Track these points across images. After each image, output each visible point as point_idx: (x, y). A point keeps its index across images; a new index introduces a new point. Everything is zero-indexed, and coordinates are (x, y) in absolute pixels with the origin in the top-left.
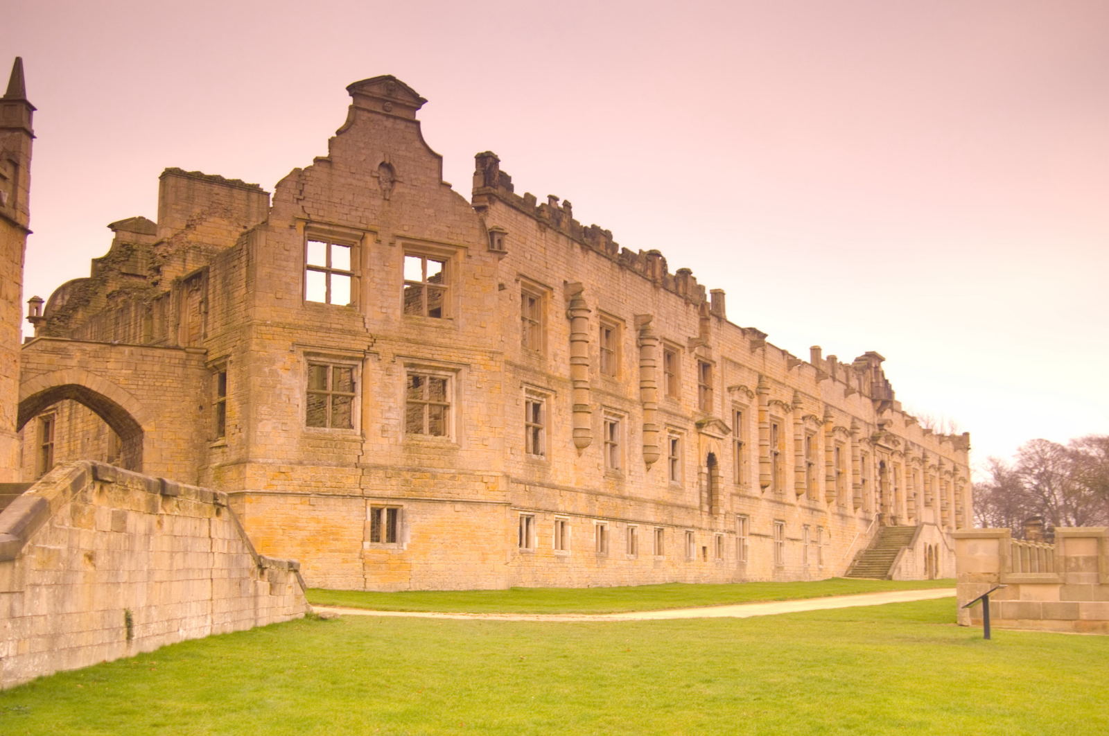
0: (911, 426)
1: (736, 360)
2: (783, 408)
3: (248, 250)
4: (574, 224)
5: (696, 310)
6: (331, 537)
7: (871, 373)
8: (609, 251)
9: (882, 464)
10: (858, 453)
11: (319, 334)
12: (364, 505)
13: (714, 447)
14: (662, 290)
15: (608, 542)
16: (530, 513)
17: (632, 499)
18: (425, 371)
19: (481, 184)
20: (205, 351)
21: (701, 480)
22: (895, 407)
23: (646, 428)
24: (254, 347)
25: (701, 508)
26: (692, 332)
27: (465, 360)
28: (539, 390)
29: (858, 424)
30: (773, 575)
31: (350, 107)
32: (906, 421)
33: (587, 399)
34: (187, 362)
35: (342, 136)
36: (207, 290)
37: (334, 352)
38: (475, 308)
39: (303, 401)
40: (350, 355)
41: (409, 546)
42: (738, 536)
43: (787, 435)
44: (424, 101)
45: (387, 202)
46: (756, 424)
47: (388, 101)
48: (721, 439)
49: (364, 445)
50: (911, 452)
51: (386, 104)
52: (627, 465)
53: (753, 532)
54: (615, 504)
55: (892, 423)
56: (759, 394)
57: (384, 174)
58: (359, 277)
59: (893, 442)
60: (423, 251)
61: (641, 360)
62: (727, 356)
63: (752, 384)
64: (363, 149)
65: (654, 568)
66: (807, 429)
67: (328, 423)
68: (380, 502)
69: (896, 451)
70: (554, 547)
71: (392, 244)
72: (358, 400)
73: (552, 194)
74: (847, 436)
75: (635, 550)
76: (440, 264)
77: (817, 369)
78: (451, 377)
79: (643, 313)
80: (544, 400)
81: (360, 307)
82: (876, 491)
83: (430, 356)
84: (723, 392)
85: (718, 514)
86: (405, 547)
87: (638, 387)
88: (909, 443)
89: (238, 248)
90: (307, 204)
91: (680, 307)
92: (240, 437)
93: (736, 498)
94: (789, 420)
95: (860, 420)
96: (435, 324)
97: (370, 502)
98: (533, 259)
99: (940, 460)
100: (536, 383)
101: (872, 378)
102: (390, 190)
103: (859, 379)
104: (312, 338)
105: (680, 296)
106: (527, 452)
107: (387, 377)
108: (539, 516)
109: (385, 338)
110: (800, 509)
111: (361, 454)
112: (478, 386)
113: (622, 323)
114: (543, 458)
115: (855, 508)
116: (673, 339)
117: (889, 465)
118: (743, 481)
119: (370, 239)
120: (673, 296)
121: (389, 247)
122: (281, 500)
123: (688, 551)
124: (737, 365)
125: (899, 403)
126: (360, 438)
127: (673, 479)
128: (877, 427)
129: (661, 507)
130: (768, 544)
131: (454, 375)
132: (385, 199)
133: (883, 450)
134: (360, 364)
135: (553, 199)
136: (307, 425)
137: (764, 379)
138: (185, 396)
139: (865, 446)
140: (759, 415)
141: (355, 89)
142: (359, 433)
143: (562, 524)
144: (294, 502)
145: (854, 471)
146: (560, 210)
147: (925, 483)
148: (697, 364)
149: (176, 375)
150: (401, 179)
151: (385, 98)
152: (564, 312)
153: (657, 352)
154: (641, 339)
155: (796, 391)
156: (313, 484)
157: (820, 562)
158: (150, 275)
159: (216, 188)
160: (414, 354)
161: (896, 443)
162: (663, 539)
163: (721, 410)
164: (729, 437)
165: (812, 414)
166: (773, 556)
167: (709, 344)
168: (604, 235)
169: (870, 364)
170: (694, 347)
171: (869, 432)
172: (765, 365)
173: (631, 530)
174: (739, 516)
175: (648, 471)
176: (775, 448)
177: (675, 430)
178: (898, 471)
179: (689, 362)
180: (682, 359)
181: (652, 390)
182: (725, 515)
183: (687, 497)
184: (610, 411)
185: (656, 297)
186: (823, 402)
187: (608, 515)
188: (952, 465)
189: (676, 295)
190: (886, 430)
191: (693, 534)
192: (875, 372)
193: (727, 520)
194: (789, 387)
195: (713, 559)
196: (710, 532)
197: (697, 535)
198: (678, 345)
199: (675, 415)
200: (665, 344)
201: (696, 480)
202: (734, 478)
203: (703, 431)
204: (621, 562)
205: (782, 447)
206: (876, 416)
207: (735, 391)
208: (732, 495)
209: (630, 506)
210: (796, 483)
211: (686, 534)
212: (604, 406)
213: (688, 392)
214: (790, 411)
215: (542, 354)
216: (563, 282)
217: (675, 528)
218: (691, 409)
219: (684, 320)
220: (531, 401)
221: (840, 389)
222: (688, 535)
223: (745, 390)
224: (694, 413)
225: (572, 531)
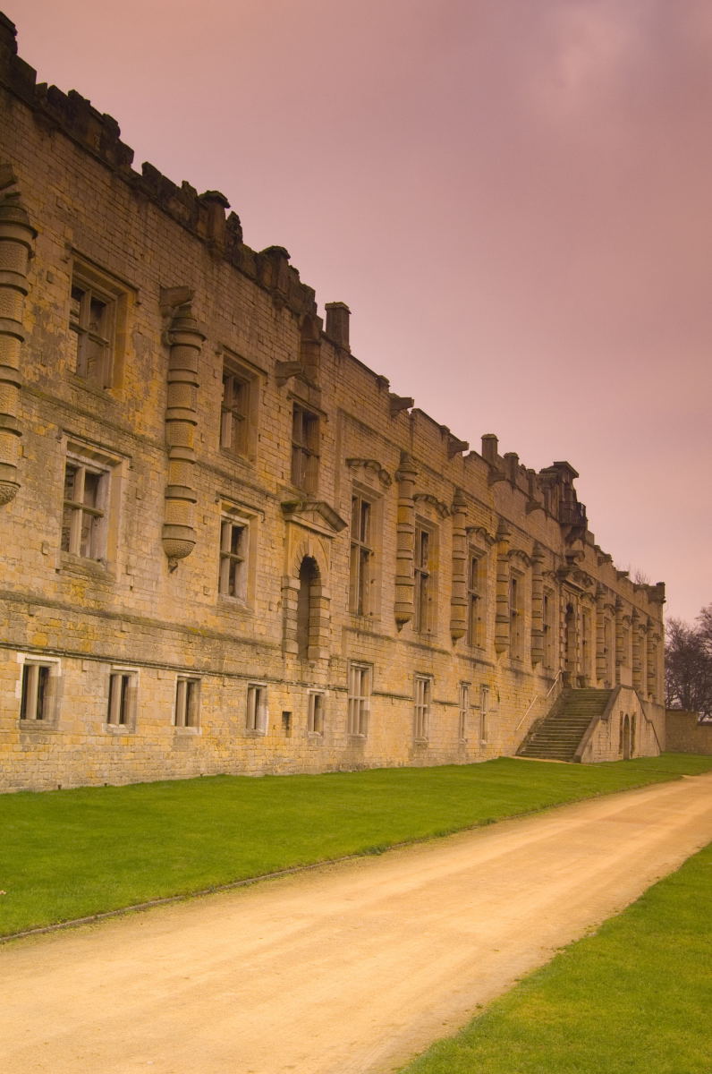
0: (604, 565)
1: (362, 420)
2: (437, 509)
5: (293, 321)
7: (561, 488)
9: (570, 608)
10: (541, 590)
13: (315, 548)
14: (226, 265)
15: (57, 700)
17: (126, 619)
21: (285, 599)
22: (587, 538)
23: (171, 494)
25: (283, 647)
26: (285, 353)
29: (542, 551)
30: (411, 755)
32: (599, 558)
42: (353, 697)
43: (441, 549)
46: (394, 525)
48: (330, 537)
50: (603, 596)
52: (120, 556)
53: (379, 690)
54: (80, 626)
55: (583, 555)
56: (400, 480)
59: (584, 581)
61: (171, 370)
62: (349, 411)
63: (390, 464)
65: (174, 750)
66: (472, 547)
69: (586, 594)
74: (527, 565)
75: (130, 714)
77: (490, 465)
79: (180, 287)
82: (561, 642)
84: (338, 464)
85: (317, 658)
87: (161, 419)
88: (601, 586)
91: (262, 305)
93: (352, 636)
94: (445, 530)
95: (545, 547)
99: (634, 612)
101: (561, 496)
103: (545, 494)
105: (263, 288)
110: (457, 660)
115: (534, 663)
116: (245, 355)
117: (578, 611)
118: (367, 611)
120: (251, 283)
123: (253, 720)
124: (364, 429)
125: (592, 535)
127: (233, 593)
128: (565, 559)
129: (198, 640)
130: (404, 710)
133: (571, 590)
137: (410, 460)
139: (548, 582)
140: (399, 512)
145: (533, 612)
147: (617, 637)
148: (291, 409)
153: (208, 368)
154: (171, 332)
155: (458, 489)
157: (483, 736)
161: (588, 582)
162: (198, 698)
163: (333, 494)
164: (345, 537)
165: (480, 525)
166: (411, 727)
167: (316, 383)
168: (98, 120)
169: (561, 479)
170: (287, 379)
171: (554, 563)
172: (412, 440)
173: (120, 677)
174: (355, 664)
175: (171, 571)
176: (422, 566)
177: (239, 508)
178: (587, 619)
179: (276, 401)
180: (261, 393)
181: (187, 425)
182: (330, 661)
183: (256, 626)
184: (84, 445)
185: (212, 273)
186: (496, 512)
187: (61, 645)
188: (646, 618)
189: (256, 284)
190: (575, 564)
191: (264, 690)
192: (565, 490)
193: (333, 668)
194: (449, 481)
195: (302, 733)
196: (300, 687)
197: (272, 692)
198: (253, 365)
199: (238, 481)
200: (226, 360)
201: (277, 599)
202: (351, 603)
203: (295, 518)
204: (90, 739)
205: (435, 566)
206: (564, 545)
207: (358, 465)
208: (345, 629)
209: (123, 631)
210: (452, 621)
211: (249, 689)
212: (66, 431)
213: (270, 450)
214: (448, 515)
217: (226, 679)
218: (274, 479)
219: (270, 330)
221: (520, 500)
222: (254, 691)
223: (378, 469)
224: (280, 487)
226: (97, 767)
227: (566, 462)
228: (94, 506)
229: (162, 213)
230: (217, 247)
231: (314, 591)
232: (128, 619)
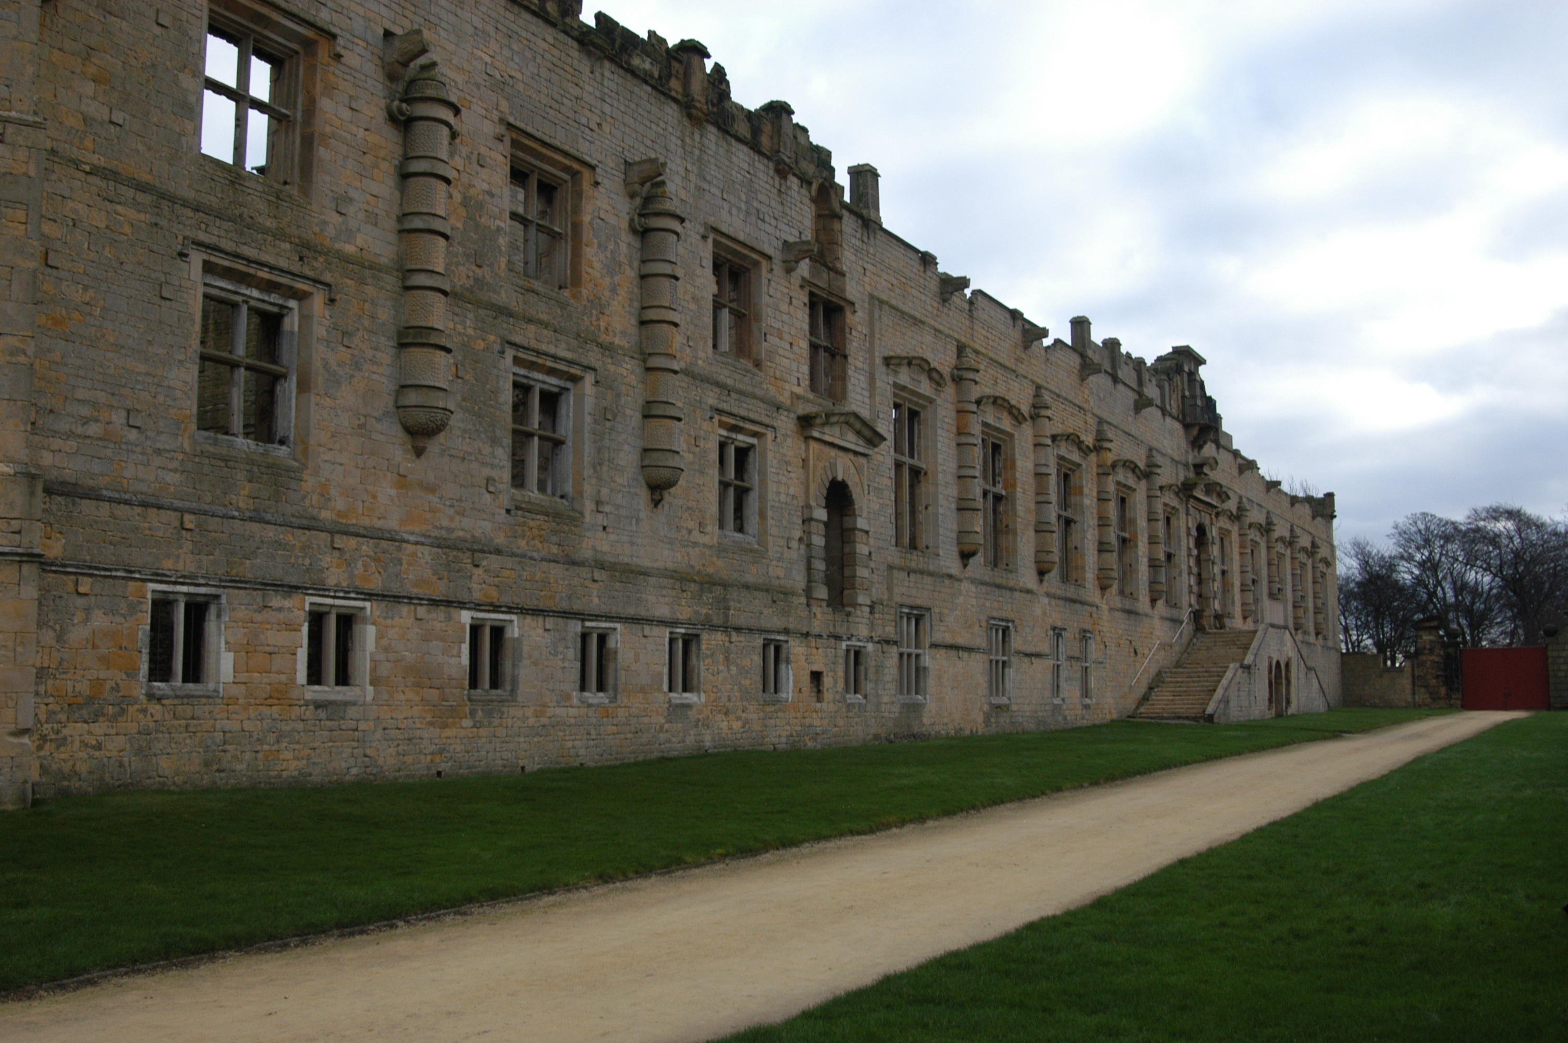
0: (1247, 473)
1: (905, 309)
2: (1010, 413)
5: (804, 191)
7: (1182, 379)
9: (1201, 529)
10: (1159, 508)
13: (844, 468)
14: (711, 129)
15: (514, 666)
17: (598, 565)
21: (808, 533)
22: (1223, 440)
23: (651, 411)
26: (795, 231)
28: (264, 274)
29: (1158, 459)
30: (986, 721)
32: (1240, 465)
33: (444, 317)
42: (905, 650)
43: (1019, 463)
46: (952, 435)
48: (865, 455)
50: (1248, 514)
52: (588, 489)
53: (940, 641)
54: (539, 576)
55: (1216, 463)
56: (958, 380)
59: (1219, 495)
61: (643, 262)
62: (883, 296)
63: (944, 360)
65: (669, 720)
66: (1061, 458)
69: (1224, 511)
70: (302, 680)
74: (1139, 479)
75: (610, 680)
77: (1083, 356)
79: (644, 157)
80: (293, 304)
82: (1190, 573)
84: (872, 365)
85: (855, 605)
87: (634, 321)
88: (1244, 500)
91: (761, 175)
93: (900, 575)
94: (1024, 437)
95: (1163, 455)
99: (1292, 530)
101: (1183, 389)
103: (1161, 387)
105: (760, 153)
108: (234, 597)
110: (1046, 601)
113: (586, 173)
114: (284, 451)
115: (1153, 601)
116: (741, 237)
117: (1213, 533)
118: (921, 544)
120: (745, 149)
123: (772, 683)
124: (907, 319)
125: (1229, 438)
127: (740, 529)
128: (1192, 469)
129: (693, 587)
133: (1202, 507)
137: (970, 353)
139: (1171, 499)
140: (958, 420)
143: (346, 622)
145: (1150, 537)
147: (1269, 564)
148: (806, 300)
152: (380, 100)
153: (693, 256)
154: (641, 215)
155: (1038, 387)
157: (1086, 693)
161: (1224, 496)
162: (698, 657)
163: (867, 401)
164: (885, 455)
165: (1072, 431)
166: (985, 685)
167: (838, 265)
169: (1182, 367)
170: (797, 262)
171: (1177, 474)
172: (972, 329)
173: (595, 636)
174: (906, 610)
175: (656, 506)
176: (994, 485)
177: (741, 424)
178: (1226, 543)
179: (786, 291)
180: (764, 281)
181: (666, 327)
182: (872, 608)
183: (771, 569)
184: (534, 359)
185: (693, 139)
186: (1093, 414)
187: (517, 600)
188: (1309, 539)
189: (752, 148)
190: (1206, 475)
191: (785, 645)
192: (1190, 381)
193: (877, 616)
194: (1025, 377)
195: (838, 697)
196: (832, 641)
197: (796, 648)
198: (753, 249)
199: (740, 393)
200: (716, 243)
201: (797, 533)
202: (898, 535)
203: (816, 434)
204: (560, 711)
205: (1011, 485)
206: (1190, 450)
207: (899, 365)
208: (890, 567)
209: (595, 581)
210: (1037, 552)
211: (765, 646)
212: (511, 343)
213: (781, 352)
214: (1026, 420)
215: (295, 191)
216: (381, 32)
217: (734, 634)
218: (787, 386)
219: (773, 204)
220: (239, 299)
221: (1126, 397)
222: (772, 649)
223: (927, 368)
224: (796, 397)
225: (380, 636)
226: (569, 744)
227: (1188, 347)
228: (554, 431)
229: (621, 72)
230: (695, 107)
231: (847, 522)
232: (601, 565)
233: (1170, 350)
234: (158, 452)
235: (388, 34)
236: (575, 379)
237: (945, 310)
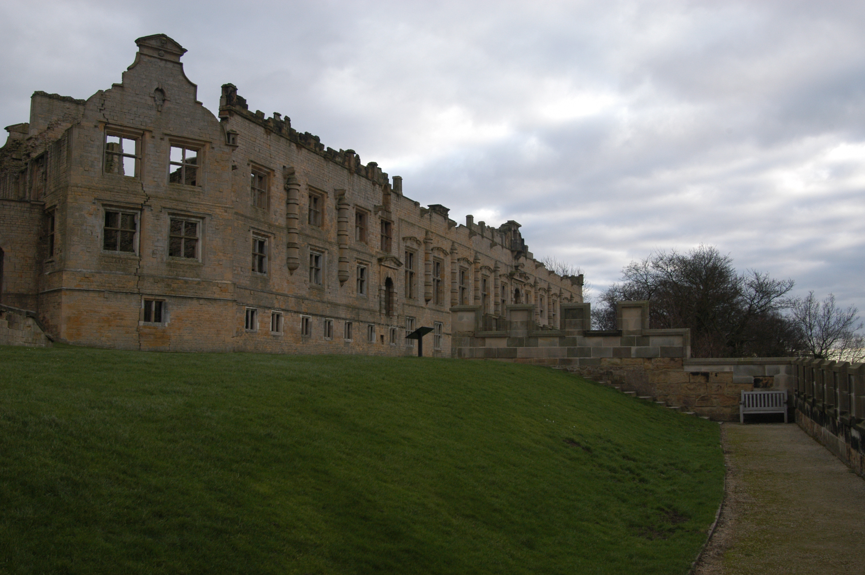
0: (539, 268)
1: (409, 221)
2: (443, 252)
3: (68, 140)
4: (292, 132)
5: (380, 189)
6: (118, 318)
7: (511, 233)
8: (317, 149)
9: (517, 291)
10: (499, 283)
11: (112, 193)
12: (140, 299)
13: (391, 274)
14: (356, 175)
15: (311, 329)
16: (254, 308)
18: (182, 218)
19: (224, 104)
20: (43, 203)
21: (380, 294)
22: (528, 256)
23: (341, 260)
24: (69, 200)
26: (378, 202)
27: (208, 212)
28: (263, 233)
29: (499, 265)
31: (137, 53)
32: (536, 265)
33: (296, 239)
34: (32, 210)
35: (130, 71)
36: (47, 166)
37: (122, 205)
38: (217, 180)
39: (101, 234)
40: (132, 206)
41: (169, 325)
42: (407, 330)
43: (446, 269)
44: (185, 51)
45: (159, 113)
46: (423, 261)
47: (161, 50)
48: (396, 269)
49: (141, 263)
50: (538, 284)
51: (160, 52)
52: (326, 282)
54: (316, 306)
55: (524, 265)
56: (425, 243)
57: (158, 95)
58: (140, 159)
59: (525, 278)
60: (184, 144)
61: (339, 217)
62: (403, 218)
63: (421, 236)
64: (144, 79)
65: (345, 346)
66: (461, 267)
67: (118, 247)
68: (150, 297)
69: (528, 284)
70: (271, 329)
71: (162, 139)
72: (137, 235)
73: (277, 112)
74: (491, 272)
75: (331, 334)
76: (196, 153)
77: (470, 229)
78: (199, 222)
79: (341, 188)
80: (267, 239)
81: (140, 177)
83: (185, 209)
84: (399, 240)
85: (393, 316)
86: (166, 325)
87: (336, 235)
88: (537, 279)
89: (63, 139)
90: (107, 113)
91: (368, 186)
92: (61, 256)
93: (406, 306)
94: (448, 260)
95: (502, 263)
96: (189, 189)
97: (144, 297)
98: (261, 151)
99: (560, 291)
100: (260, 228)
101: (512, 237)
102: (162, 106)
103: (502, 238)
104: (107, 196)
105: (368, 179)
106: (253, 270)
107: (156, 221)
108: (259, 310)
109: (156, 197)
111: (138, 267)
112: (217, 228)
113: (325, 195)
114: (265, 275)
116: (363, 206)
117: (523, 292)
118: (413, 297)
119: (148, 135)
120: (364, 179)
121: (160, 141)
122: (86, 294)
123: (370, 337)
124: (410, 224)
125: (532, 254)
126: (138, 258)
127: (361, 292)
128: (514, 268)
129: (350, 309)
130: (430, 337)
131: (201, 221)
132: (158, 111)
133: (517, 282)
134: (139, 212)
135: (277, 115)
136: (105, 249)
137: (430, 233)
138: (30, 231)
139: (504, 280)
140: (425, 256)
141: (140, 42)
142: (138, 255)
143: (278, 316)
144: (94, 296)
145: (495, 294)
146: (282, 121)
147: (549, 304)
148: (380, 222)
149: (25, 218)
150: (169, 99)
151: (160, 48)
152: (283, 185)
153: (351, 214)
154: (339, 204)
155: (453, 242)
156: (107, 285)
158: (25, 159)
159: (67, 105)
160: (175, 207)
161: (527, 278)
162: (352, 329)
163: (397, 252)
164: (402, 269)
165: (465, 257)
166: (433, 344)
167: (389, 210)
168: (314, 139)
169: (511, 228)
170: (378, 211)
171: (507, 270)
173: (328, 322)
174: (408, 318)
175: (341, 286)
176: (437, 276)
177: (363, 262)
178: (529, 296)
179: (375, 220)
180: (369, 218)
181: (345, 236)
182: (398, 316)
183: (370, 304)
184: (315, 248)
185: (351, 179)
186: (474, 250)
187: (312, 312)
188: (570, 294)
189: (366, 178)
190: (519, 270)
191: (373, 327)
192: (514, 233)
193: (399, 319)
194: (449, 239)
195: (388, 343)
196: (387, 326)
197: (377, 328)
198: (366, 209)
199: (363, 253)
200: (357, 209)
201: (377, 294)
202: (406, 294)
203: (383, 264)
204: (320, 341)
205: (443, 276)
206: (514, 261)
207: (407, 240)
208: (403, 304)
209: (328, 307)
210: (452, 299)
211: (369, 327)
212: (310, 245)
213: (373, 239)
214: (448, 254)
215: (266, 211)
216: (282, 166)
217: (361, 323)
218: (375, 249)
219: (372, 194)
220: (257, 239)
221: (487, 242)
222: (370, 327)
223: (416, 240)
224: (377, 252)
225: (285, 320)
226: (322, 350)
227: (513, 221)
228: (318, 267)
229: (334, 163)
230: (352, 169)
231: (391, 290)
232: (329, 303)
233: (507, 222)
234: (246, 276)
235: (284, 167)
236: (323, 252)
237: (422, 220)
